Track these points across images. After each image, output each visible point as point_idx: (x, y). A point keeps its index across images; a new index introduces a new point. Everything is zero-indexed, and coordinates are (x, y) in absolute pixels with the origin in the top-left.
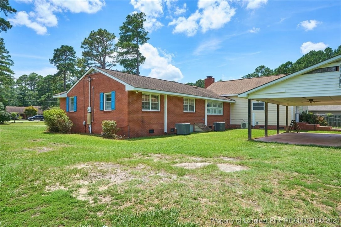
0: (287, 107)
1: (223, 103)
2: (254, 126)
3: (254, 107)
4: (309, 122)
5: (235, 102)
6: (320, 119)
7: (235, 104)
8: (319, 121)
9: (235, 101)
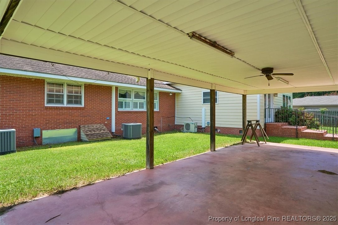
0: (244, 97)
1: (160, 92)
2: (204, 128)
3: (204, 99)
4: (289, 122)
5: (180, 92)
6: (307, 117)
7: (181, 95)
8: (305, 121)
9: (181, 90)
